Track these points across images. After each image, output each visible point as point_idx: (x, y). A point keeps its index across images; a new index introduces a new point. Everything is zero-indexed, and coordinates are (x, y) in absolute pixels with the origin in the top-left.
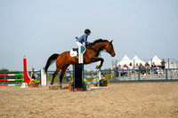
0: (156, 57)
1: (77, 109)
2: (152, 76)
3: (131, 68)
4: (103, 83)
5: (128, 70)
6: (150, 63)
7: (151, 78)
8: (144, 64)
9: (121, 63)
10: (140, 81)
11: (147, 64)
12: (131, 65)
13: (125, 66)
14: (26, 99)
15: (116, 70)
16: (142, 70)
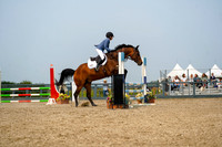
0: (215, 66)
1: (117, 131)
2: (210, 91)
3: (184, 80)
4: (149, 99)
5: (181, 82)
6: (207, 74)
7: (209, 93)
8: (200, 75)
9: (172, 74)
10: (195, 97)
11: (204, 76)
12: (184, 76)
13: (177, 78)
14: (53, 118)
15: (166, 82)
16: (198, 83)
